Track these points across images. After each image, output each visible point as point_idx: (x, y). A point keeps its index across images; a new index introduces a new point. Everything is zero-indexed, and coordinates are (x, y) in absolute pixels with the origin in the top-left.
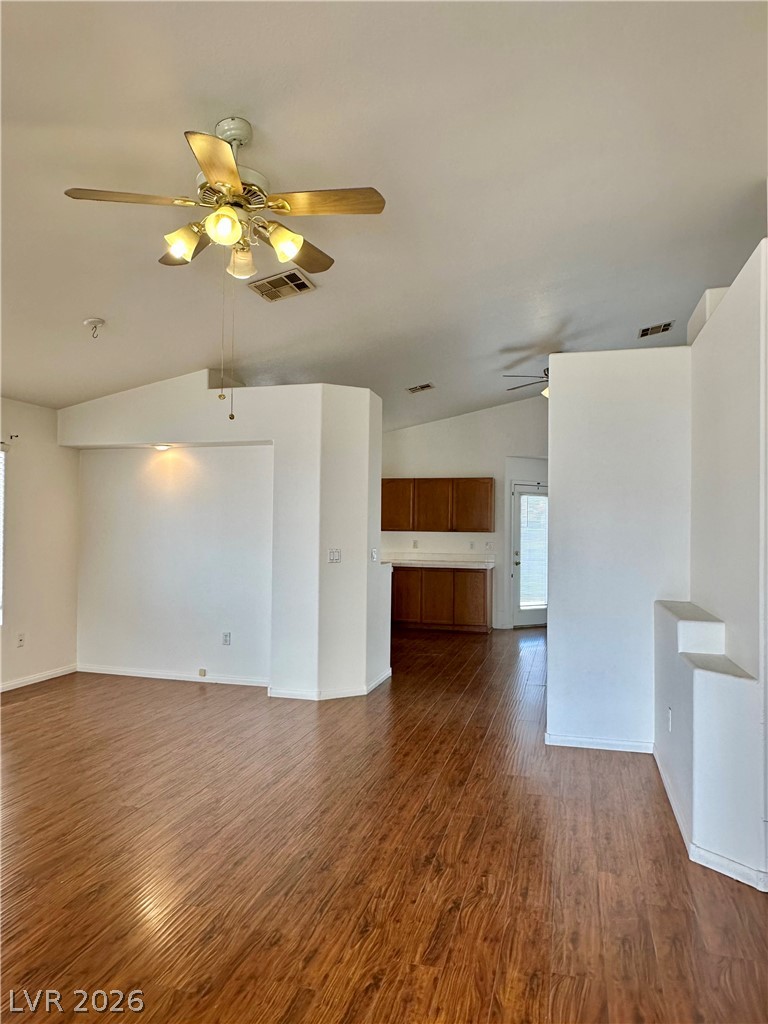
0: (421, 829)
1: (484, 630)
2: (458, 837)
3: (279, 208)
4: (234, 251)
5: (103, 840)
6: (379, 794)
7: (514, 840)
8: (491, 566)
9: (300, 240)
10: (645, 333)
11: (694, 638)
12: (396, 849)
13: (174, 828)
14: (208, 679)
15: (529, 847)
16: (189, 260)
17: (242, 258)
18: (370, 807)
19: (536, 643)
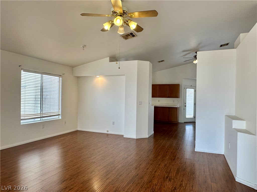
0: (165, 170)
1: (177, 123)
2: (174, 172)
3: (131, 16)
4: (119, 27)
5: (88, 169)
6: (153, 161)
7: (189, 174)
8: (179, 107)
9: (136, 24)
10: (221, 46)
11: (236, 124)
12: (159, 174)
13: (104, 167)
14: (109, 133)
15: (193, 176)
16: (109, 30)
17: (122, 29)
18: (151, 164)
19: (190, 126)
